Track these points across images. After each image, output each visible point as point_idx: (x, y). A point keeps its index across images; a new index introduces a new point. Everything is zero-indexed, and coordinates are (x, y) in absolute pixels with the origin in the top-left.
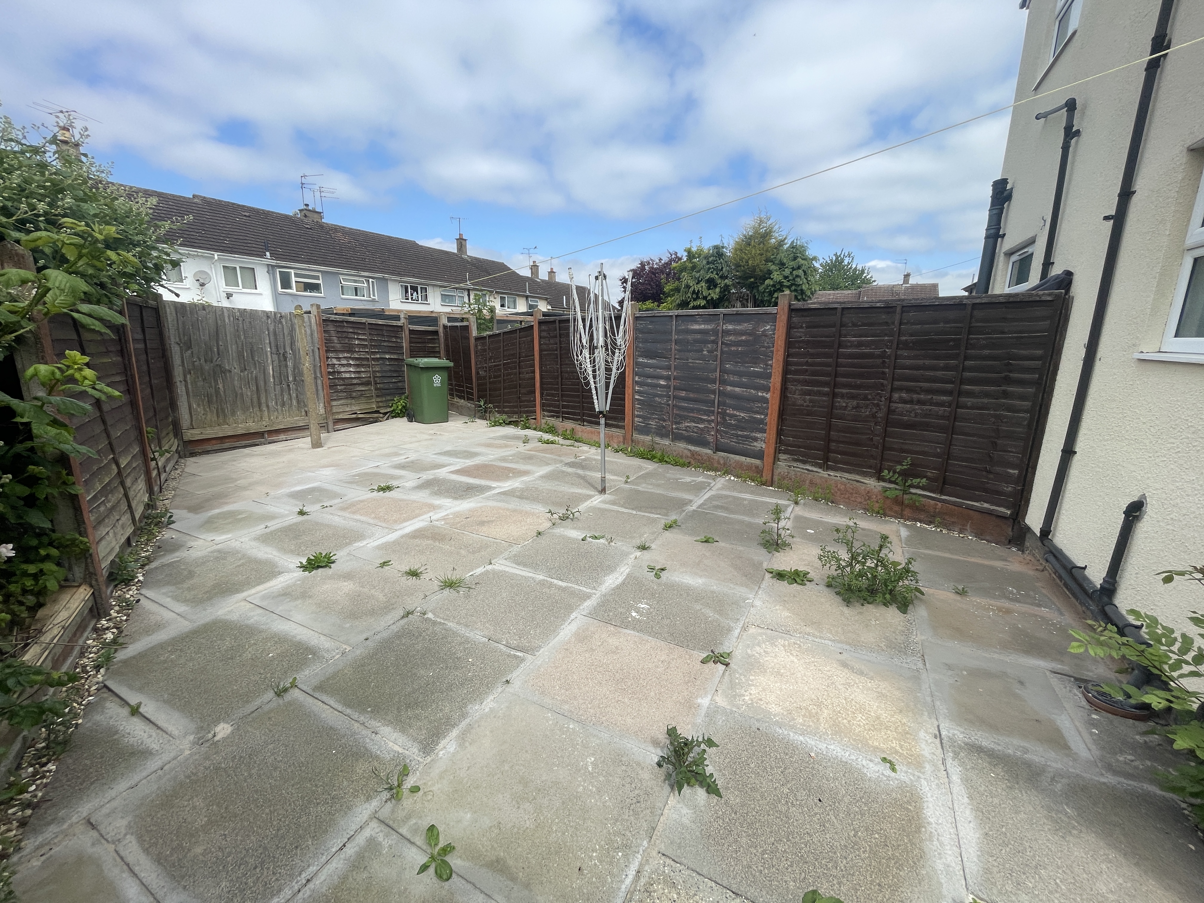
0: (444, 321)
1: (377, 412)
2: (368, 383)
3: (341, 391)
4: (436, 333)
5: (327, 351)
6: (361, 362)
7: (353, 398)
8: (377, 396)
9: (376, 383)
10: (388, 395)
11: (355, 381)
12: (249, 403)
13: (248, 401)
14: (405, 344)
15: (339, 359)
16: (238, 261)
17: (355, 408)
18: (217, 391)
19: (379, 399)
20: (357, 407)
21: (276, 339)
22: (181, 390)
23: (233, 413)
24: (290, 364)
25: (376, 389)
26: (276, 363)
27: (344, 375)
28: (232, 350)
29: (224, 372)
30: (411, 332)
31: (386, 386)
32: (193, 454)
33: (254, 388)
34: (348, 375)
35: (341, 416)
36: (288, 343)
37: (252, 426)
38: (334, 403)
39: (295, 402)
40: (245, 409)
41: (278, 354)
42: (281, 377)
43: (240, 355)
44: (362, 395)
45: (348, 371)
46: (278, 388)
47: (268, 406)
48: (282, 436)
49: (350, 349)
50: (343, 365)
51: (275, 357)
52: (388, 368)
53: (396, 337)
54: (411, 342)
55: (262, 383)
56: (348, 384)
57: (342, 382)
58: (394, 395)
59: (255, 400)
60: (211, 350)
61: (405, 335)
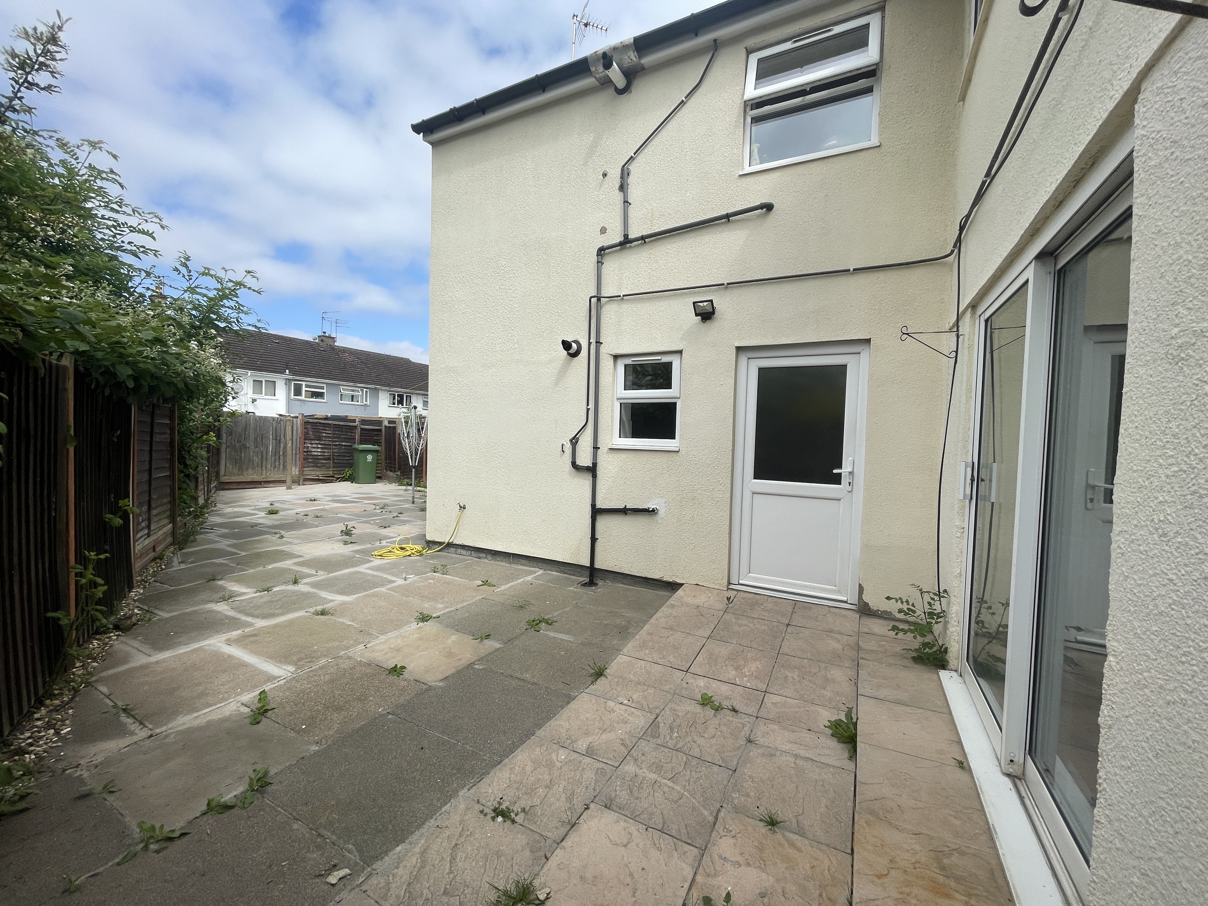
0: (386, 423)
1: (333, 477)
2: (329, 459)
3: (311, 462)
4: (380, 430)
5: (305, 439)
6: (325, 447)
7: (318, 467)
8: (334, 467)
9: (334, 459)
10: (341, 467)
11: (320, 457)
12: (256, 465)
13: (255, 463)
14: (357, 437)
15: (311, 444)
16: (263, 377)
17: (318, 473)
18: (241, 457)
19: (335, 469)
20: (319, 473)
21: (276, 432)
22: (223, 455)
23: (247, 470)
24: (282, 445)
25: (334, 463)
26: (274, 444)
27: (313, 453)
28: (252, 437)
29: (246, 447)
30: (362, 429)
31: (341, 461)
32: (223, 489)
33: (260, 457)
34: (316, 454)
35: (308, 477)
36: (283, 433)
37: (256, 478)
38: (305, 469)
39: (281, 467)
40: (253, 469)
41: (276, 439)
42: (276, 452)
43: (256, 439)
44: (323, 465)
45: (317, 451)
46: (273, 458)
47: (266, 467)
48: (271, 485)
49: (319, 438)
50: (314, 448)
51: (274, 441)
52: (343, 451)
53: (351, 433)
54: (361, 436)
55: (264, 455)
56: (316, 459)
57: (312, 457)
58: (346, 467)
59: (260, 464)
60: (241, 436)
61: (358, 431)
